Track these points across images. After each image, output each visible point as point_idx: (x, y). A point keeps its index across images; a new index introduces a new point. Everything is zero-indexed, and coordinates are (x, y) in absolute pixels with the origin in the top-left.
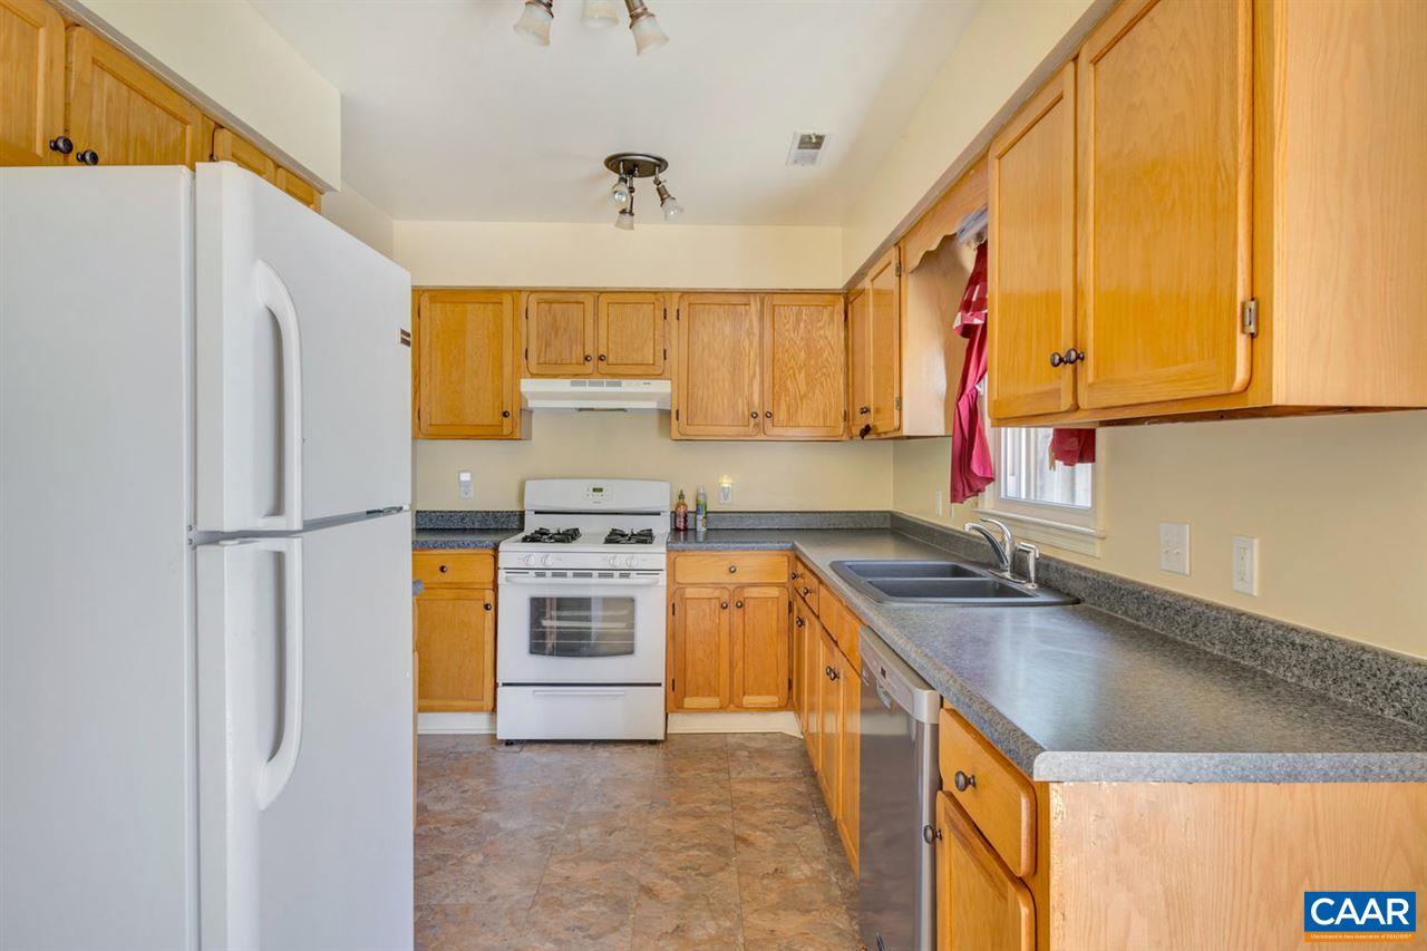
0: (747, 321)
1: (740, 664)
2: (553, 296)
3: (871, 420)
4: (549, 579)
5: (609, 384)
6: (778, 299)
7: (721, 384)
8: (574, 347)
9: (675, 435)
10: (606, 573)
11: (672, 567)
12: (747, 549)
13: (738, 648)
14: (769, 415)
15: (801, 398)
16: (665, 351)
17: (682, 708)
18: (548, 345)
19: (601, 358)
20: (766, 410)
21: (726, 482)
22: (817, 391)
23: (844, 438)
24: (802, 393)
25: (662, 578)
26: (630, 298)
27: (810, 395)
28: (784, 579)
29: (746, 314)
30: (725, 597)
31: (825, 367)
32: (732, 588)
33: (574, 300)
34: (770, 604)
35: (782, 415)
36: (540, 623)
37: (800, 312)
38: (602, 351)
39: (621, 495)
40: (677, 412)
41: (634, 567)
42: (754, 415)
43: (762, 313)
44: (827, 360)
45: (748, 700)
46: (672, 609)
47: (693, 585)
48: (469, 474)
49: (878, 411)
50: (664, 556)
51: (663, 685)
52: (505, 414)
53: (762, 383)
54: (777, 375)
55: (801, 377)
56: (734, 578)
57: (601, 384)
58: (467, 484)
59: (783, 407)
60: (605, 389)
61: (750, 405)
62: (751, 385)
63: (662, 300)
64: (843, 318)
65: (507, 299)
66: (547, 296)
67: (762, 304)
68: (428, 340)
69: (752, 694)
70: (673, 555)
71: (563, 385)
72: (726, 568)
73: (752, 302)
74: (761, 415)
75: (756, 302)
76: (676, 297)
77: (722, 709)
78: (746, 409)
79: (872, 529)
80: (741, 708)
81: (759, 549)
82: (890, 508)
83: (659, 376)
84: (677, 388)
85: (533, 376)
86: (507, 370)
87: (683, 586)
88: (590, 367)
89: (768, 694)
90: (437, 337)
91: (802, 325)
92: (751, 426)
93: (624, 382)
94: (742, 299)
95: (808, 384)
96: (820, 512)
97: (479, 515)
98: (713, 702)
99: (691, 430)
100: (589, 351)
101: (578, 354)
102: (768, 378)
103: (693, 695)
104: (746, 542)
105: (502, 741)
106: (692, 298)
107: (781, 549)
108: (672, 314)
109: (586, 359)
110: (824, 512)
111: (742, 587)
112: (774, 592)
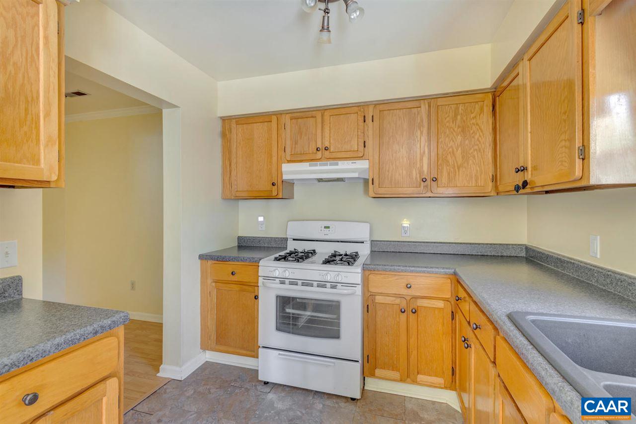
0: (419, 118)
1: (415, 352)
2: (298, 114)
3: (528, 176)
4: (287, 286)
5: (331, 165)
6: (440, 102)
7: (401, 160)
8: (311, 143)
9: (372, 194)
10: (321, 285)
11: (365, 282)
12: (420, 272)
13: (413, 340)
14: (435, 180)
15: (459, 168)
16: (365, 142)
17: (375, 376)
18: (296, 143)
19: (326, 149)
20: (432, 177)
21: (406, 223)
22: (471, 162)
23: (492, 194)
24: (459, 163)
25: (359, 290)
26: (343, 111)
27: (465, 165)
28: (448, 296)
29: (418, 113)
30: (404, 304)
31: (477, 145)
32: (408, 298)
33: (310, 116)
34: (436, 312)
35: (444, 179)
36: (285, 310)
37: (457, 108)
38: (327, 144)
39: (339, 231)
40: (373, 180)
41: (339, 280)
42: (424, 180)
43: (429, 111)
44: (478, 139)
45: (421, 377)
46: (367, 308)
47: (381, 294)
48: (262, 218)
49: (535, 168)
50: (360, 275)
51: (360, 362)
52: (273, 184)
53: (430, 159)
54: (440, 153)
55: (459, 153)
56: (411, 292)
57: (326, 165)
58: (262, 223)
59: (445, 174)
60: (329, 167)
61: (421, 172)
62: (421, 159)
63: (362, 110)
64: (491, 108)
65: (274, 118)
66: (295, 115)
67: (429, 106)
68: (235, 146)
69: (424, 374)
70: (367, 273)
71: (305, 166)
72: (404, 285)
73: (422, 106)
74: (429, 180)
75: (425, 105)
76: (371, 108)
77: (402, 380)
78: (418, 176)
79: (510, 257)
80: (415, 382)
81: (428, 272)
82: (524, 240)
83: (361, 158)
84: (372, 165)
85: (289, 162)
86: (274, 159)
87: (373, 295)
88: (319, 155)
89: (436, 376)
90: (240, 144)
91: (459, 117)
92: (422, 187)
93: (340, 162)
94: (416, 104)
95: (463, 157)
96: (470, 244)
97: (267, 239)
98: (397, 375)
99: (382, 191)
100: (319, 145)
101: (313, 148)
102: (433, 154)
103: (381, 368)
104: (418, 267)
105: (261, 381)
106: (381, 107)
107: (446, 274)
108: (369, 119)
109: (317, 150)
110: (473, 244)
111: (416, 298)
112: (440, 304)
